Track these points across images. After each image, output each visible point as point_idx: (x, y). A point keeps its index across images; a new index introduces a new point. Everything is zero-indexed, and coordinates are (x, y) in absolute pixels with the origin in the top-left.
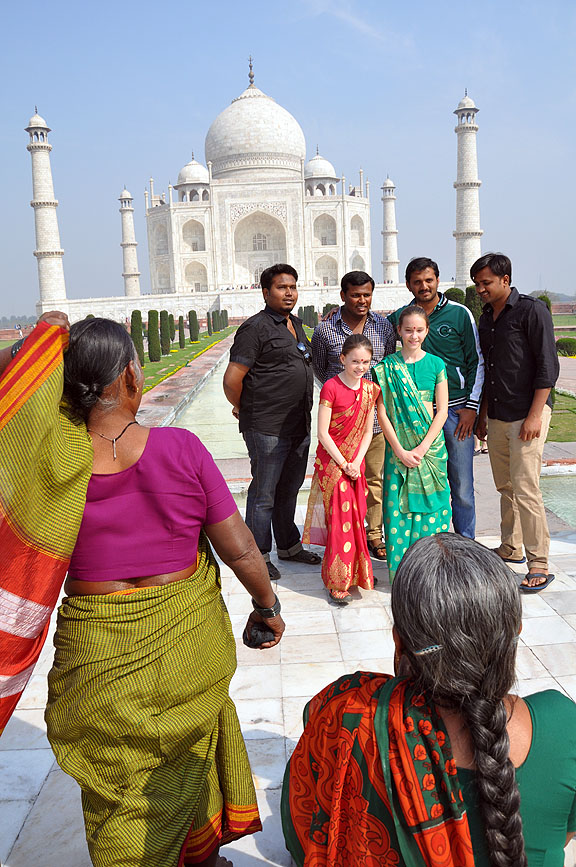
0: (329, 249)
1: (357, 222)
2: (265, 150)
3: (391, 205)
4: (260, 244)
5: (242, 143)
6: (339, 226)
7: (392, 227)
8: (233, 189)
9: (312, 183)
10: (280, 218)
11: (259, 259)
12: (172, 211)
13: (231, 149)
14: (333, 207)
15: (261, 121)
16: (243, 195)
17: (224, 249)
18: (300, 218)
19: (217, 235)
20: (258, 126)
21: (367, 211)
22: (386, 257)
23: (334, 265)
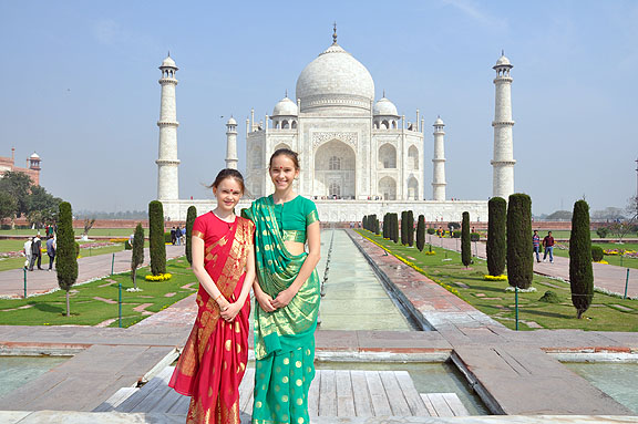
0: (390, 171)
1: (413, 151)
2: (342, 93)
3: (441, 138)
4: (335, 164)
5: (325, 86)
6: (399, 153)
7: (441, 156)
8: (316, 121)
9: (379, 119)
10: (352, 145)
11: (334, 177)
12: (267, 136)
13: (316, 90)
14: (394, 139)
15: (341, 70)
16: (323, 126)
17: (306, 167)
18: (368, 146)
20: (339, 74)
21: (422, 142)
22: (435, 180)
23: (394, 184)
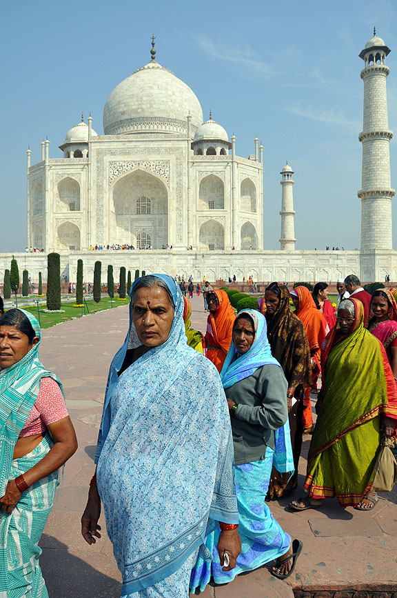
0: (215, 214)
1: (248, 187)
2: (156, 115)
3: (289, 188)
4: (144, 207)
5: (134, 107)
6: (227, 188)
7: (290, 208)
8: (114, 146)
9: (201, 146)
10: (162, 178)
11: (142, 224)
12: (48, 168)
13: (123, 113)
14: (221, 168)
15: (156, 87)
17: (100, 209)
18: (185, 179)
19: (93, 194)
20: (151, 91)
21: (261, 176)
22: (283, 235)
23: (220, 232)
